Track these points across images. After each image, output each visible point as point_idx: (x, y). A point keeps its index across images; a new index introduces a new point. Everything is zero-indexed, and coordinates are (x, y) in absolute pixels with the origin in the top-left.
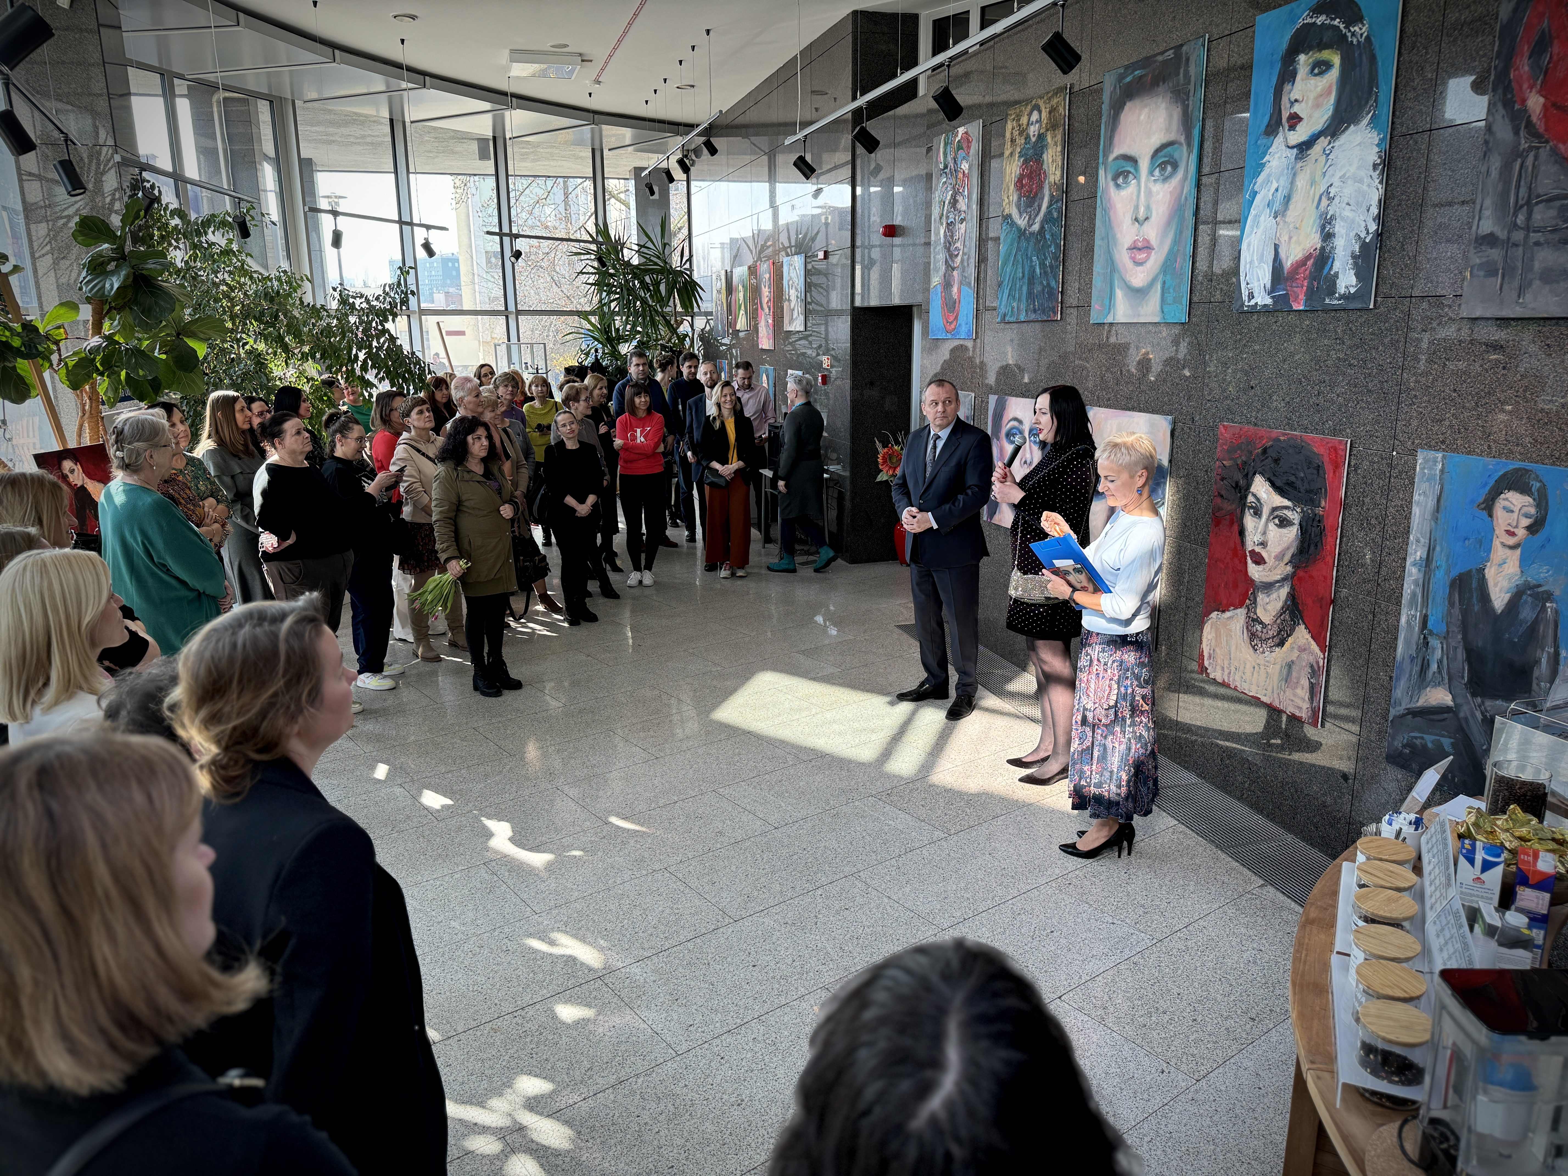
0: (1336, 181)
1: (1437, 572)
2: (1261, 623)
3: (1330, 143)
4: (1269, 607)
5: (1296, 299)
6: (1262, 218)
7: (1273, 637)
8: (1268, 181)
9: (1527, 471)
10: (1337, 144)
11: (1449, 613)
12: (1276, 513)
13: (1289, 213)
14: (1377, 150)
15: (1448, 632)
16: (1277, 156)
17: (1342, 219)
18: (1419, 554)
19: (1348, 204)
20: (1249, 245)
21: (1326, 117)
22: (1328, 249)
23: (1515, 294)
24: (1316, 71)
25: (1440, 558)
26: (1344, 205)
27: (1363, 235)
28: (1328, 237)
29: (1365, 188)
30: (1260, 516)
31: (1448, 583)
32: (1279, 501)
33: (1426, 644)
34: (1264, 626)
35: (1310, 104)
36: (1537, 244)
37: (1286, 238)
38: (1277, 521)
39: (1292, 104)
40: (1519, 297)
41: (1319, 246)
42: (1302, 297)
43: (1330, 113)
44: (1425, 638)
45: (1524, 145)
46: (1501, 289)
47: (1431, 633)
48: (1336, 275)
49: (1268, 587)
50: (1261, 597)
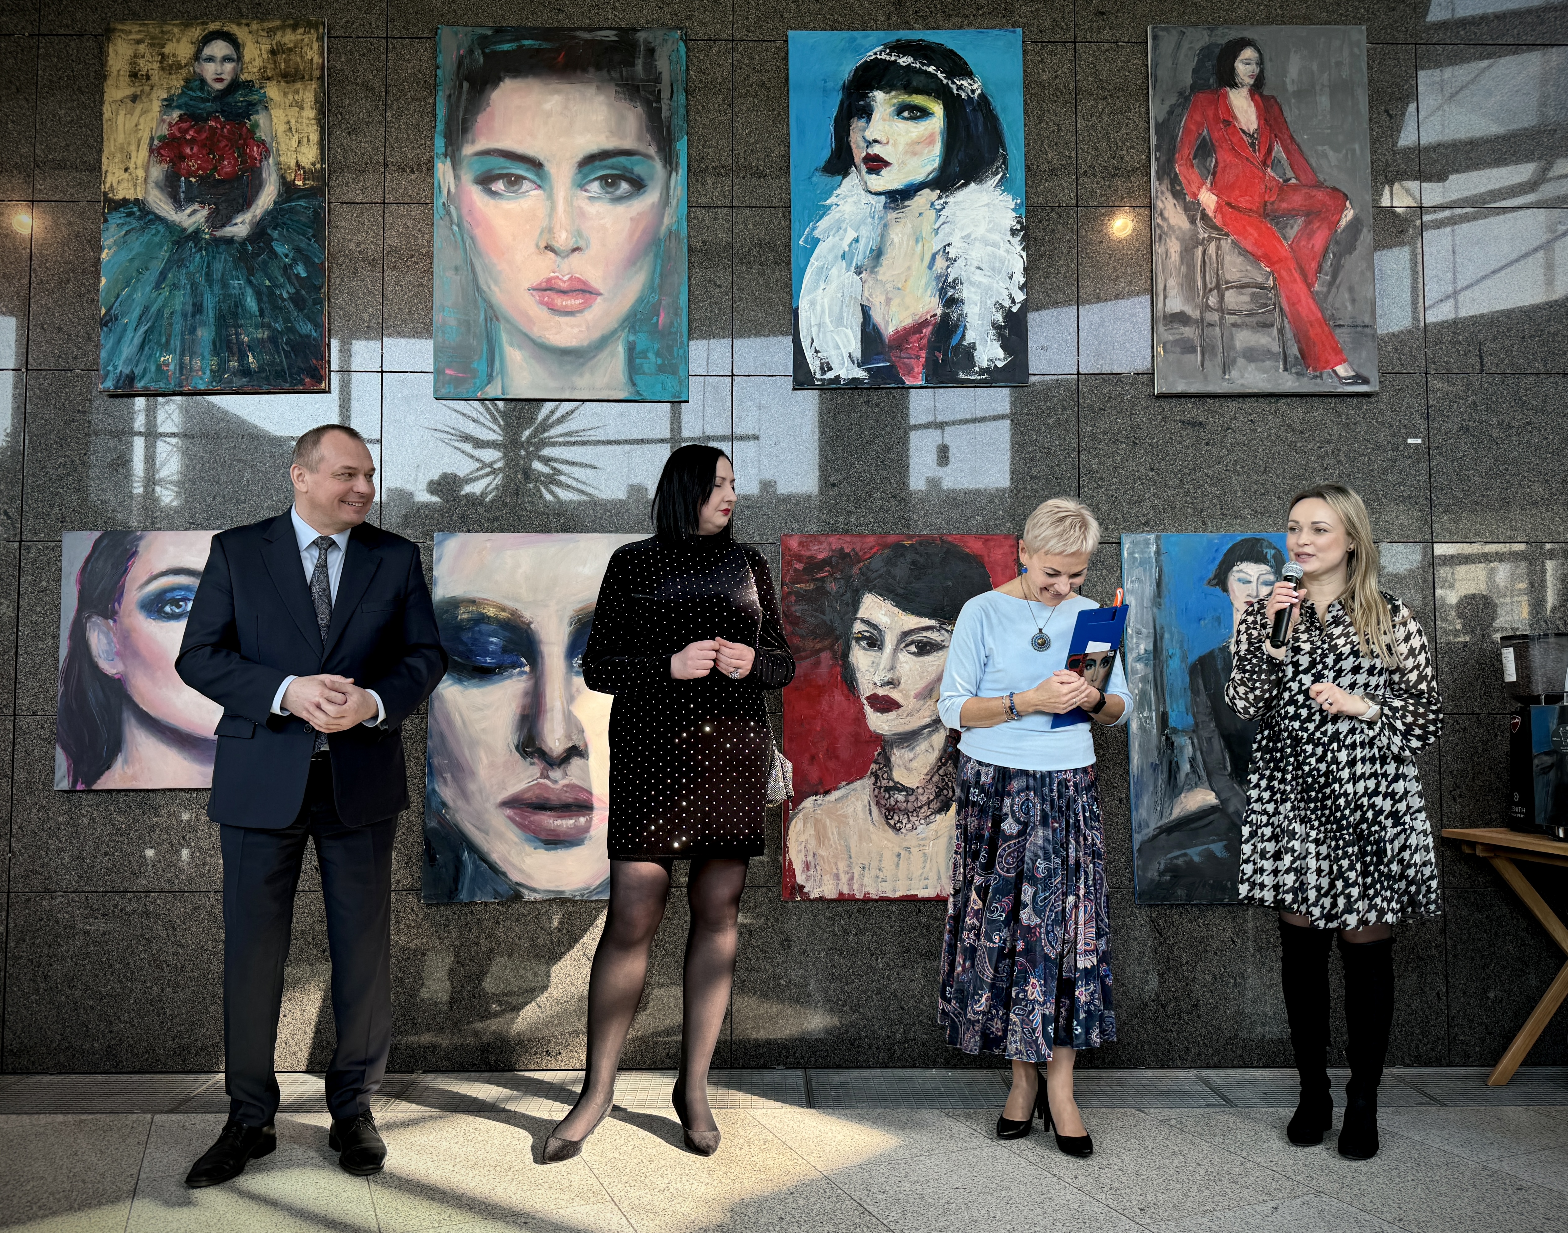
0: (956, 240)
1: (1171, 662)
2: (904, 788)
3: (940, 197)
4: (914, 764)
5: (910, 372)
6: (834, 272)
7: (929, 802)
8: (838, 227)
9: (1258, 540)
10: (951, 199)
11: (1194, 703)
12: (910, 639)
13: (881, 270)
14: (1014, 215)
15: (1197, 724)
16: (850, 200)
17: (972, 284)
18: (1142, 647)
19: (979, 268)
20: (813, 303)
21: (930, 168)
22: (954, 316)
23: (1219, 372)
24: (906, 114)
25: (1170, 646)
26: (973, 269)
27: (1007, 303)
28: (951, 302)
29: (1002, 252)
30: (881, 648)
31: (1187, 671)
32: (912, 622)
33: (1170, 744)
34: (909, 791)
35: (901, 148)
36: (1234, 325)
37: (882, 299)
38: (913, 648)
39: (869, 144)
40: (1224, 373)
41: (939, 312)
42: (919, 369)
43: (936, 164)
44: (1168, 739)
45: (1203, 234)
46: (1202, 365)
47: (1175, 731)
48: (972, 347)
49: (909, 738)
50: (898, 755)
